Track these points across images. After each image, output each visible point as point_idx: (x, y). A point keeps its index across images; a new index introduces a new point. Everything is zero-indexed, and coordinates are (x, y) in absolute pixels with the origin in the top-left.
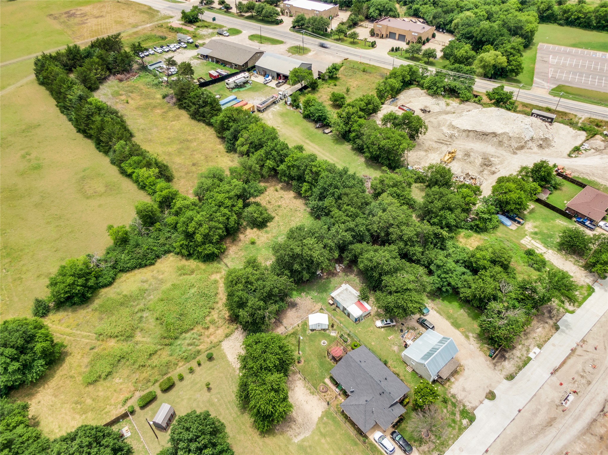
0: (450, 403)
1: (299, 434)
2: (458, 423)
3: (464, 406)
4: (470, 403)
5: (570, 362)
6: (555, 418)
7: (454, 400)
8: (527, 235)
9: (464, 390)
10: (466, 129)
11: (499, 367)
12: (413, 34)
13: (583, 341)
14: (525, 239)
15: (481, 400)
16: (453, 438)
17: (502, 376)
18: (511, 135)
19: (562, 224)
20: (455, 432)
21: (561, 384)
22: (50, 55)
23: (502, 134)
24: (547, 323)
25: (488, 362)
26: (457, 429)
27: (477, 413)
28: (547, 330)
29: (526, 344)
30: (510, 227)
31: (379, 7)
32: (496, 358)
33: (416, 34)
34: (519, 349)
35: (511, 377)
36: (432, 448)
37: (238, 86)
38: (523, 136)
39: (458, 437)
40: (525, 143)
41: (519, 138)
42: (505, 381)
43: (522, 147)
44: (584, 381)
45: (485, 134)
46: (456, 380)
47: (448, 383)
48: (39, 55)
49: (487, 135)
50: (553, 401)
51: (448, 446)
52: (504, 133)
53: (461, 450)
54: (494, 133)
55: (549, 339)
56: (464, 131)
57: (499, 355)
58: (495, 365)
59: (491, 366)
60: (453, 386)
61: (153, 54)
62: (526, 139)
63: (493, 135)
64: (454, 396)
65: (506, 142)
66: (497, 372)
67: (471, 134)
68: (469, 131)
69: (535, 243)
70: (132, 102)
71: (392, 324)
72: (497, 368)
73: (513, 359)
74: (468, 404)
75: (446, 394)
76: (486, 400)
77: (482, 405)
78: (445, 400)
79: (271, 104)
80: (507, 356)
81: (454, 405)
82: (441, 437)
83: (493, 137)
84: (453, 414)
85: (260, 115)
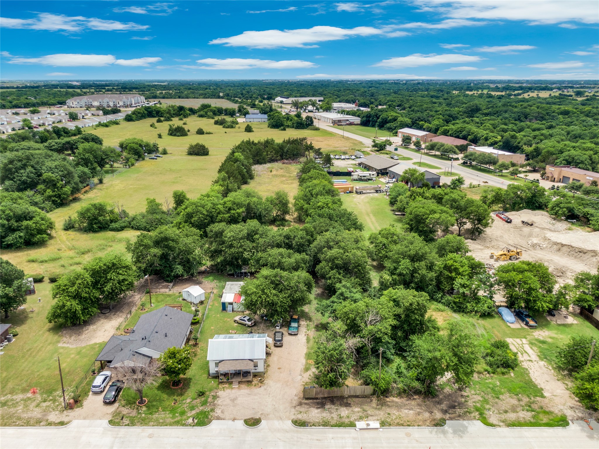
0: (203, 399)
1: (68, 343)
2: (185, 417)
3: (213, 410)
4: (222, 412)
7: (210, 400)
8: (526, 338)
9: (233, 400)
10: (558, 242)
11: (303, 409)
12: (588, 178)
15: (237, 417)
16: (160, 423)
17: (293, 417)
20: (169, 420)
24: (431, 412)
25: (296, 398)
26: (176, 420)
27: (215, 425)
28: (420, 417)
29: (369, 412)
30: (509, 324)
31: (567, 158)
32: (311, 401)
33: (591, 179)
34: (352, 411)
35: (300, 424)
36: (131, 415)
37: (361, 179)
39: (166, 425)
42: (290, 422)
45: (583, 252)
46: (239, 388)
47: (227, 386)
49: (585, 253)
51: (146, 424)
53: (150, 436)
54: (594, 251)
55: (409, 425)
56: (556, 244)
57: (318, 401)
58: (300, 404)
59: (295, 403)
60: (228, 391)
64: (215, 397)
66: (293, 410)
68: (563, 245)
69: (529, 348)
70: (274, 172)
71: (247, 322)
72: (298, 408)
73: (331, 413)
74: (218, 412)
75: (211, 390)
76: (242, 422)
77: (230, 422)
78: (202, 394)
79: (372, 191)
80: (327, 407)
81: (204, 403)
82: (151, 414)
83: (592, 256)
84: (192, 408)
85: (354, 195)
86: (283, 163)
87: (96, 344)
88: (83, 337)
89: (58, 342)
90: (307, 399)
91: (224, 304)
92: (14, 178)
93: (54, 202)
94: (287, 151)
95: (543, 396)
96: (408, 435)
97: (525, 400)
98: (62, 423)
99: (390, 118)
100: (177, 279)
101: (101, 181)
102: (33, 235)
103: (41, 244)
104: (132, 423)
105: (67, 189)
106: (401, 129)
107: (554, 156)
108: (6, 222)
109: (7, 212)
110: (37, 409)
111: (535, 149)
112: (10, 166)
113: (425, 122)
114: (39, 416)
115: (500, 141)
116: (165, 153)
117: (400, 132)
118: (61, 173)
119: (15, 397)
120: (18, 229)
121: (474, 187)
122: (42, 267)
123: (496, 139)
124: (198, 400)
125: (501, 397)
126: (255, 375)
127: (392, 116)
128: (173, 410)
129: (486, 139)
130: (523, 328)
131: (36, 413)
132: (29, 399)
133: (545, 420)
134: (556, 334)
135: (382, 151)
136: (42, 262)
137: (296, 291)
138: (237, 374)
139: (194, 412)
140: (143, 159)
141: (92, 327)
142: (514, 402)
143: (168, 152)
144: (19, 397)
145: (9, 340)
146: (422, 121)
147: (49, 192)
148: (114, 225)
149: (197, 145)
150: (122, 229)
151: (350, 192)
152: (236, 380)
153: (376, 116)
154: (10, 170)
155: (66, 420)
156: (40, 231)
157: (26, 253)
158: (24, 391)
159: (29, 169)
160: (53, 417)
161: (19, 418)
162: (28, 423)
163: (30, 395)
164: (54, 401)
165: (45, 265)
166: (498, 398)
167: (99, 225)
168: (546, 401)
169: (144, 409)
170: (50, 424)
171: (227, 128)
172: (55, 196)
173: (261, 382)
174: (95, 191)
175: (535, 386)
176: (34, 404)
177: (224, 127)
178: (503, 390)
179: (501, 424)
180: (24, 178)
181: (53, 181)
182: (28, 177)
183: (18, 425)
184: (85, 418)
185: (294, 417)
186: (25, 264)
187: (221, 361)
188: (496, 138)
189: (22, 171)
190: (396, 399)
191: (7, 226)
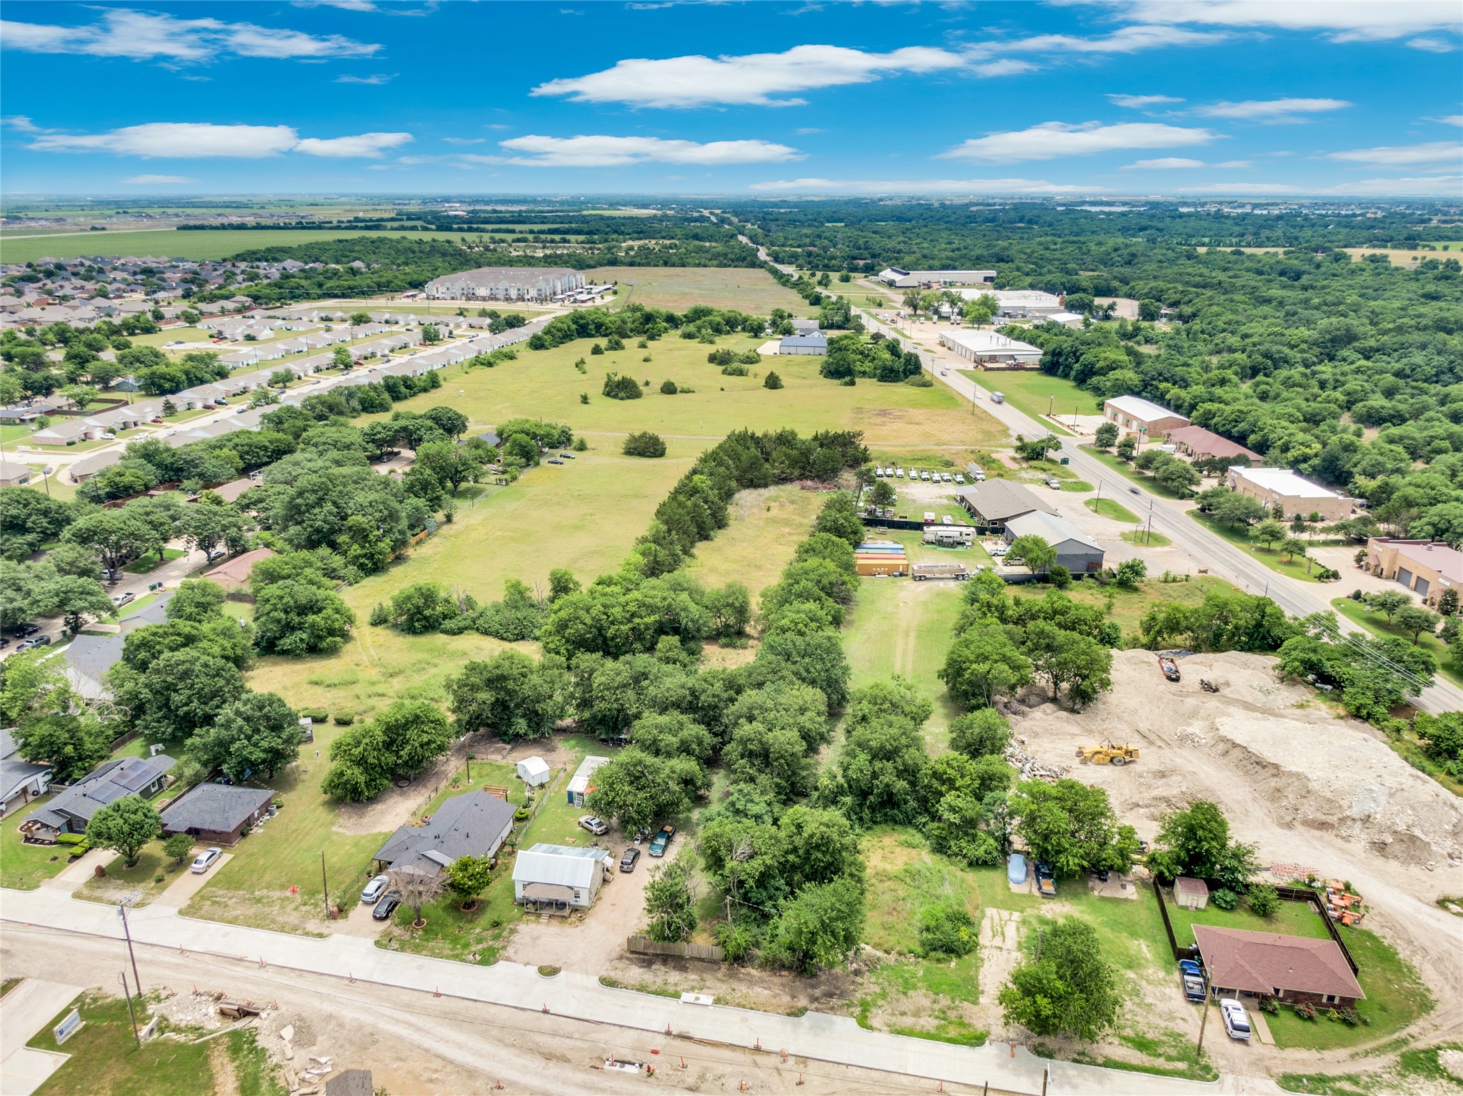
0: (496, 931)
1: (345, 827)
2: (466, 951)
3: (504, 948)
4: (515, 952)
5: (727, 1054)
6: (567, 1061)
7: (505, 934)
8: (1022, 912)
9: (535, 939)
10: (1229, 737)
11: (620, 965)
12: (1441, 580)
13: (803, 1060)
14: (1005, 914)
15: (532, 962)
16: (434, 953)
18: (1313, 785)
19: (1140, 950)
20: (447, 952)
21: (655, 1052)
22: (753, 434)
23: (1291, 774)
24: (793, 997)
25: (618, 949)
26: (455, 952)
27: (501, 966)
28: (774, 1001)
29: (708, 984)
30: (1011, 885)
32: (636, 956)
33: (1448, 584)
34: (686, 978)
35: (609, 983)
36: (402, 938)
37: (940, 543)
38: (1344, 803)
39: (442, 958)
40: (1342, 820)
41: (1330, 801)
42: (596, 980)
43: (1323, 826)
44: (691, 1081)
45: (1261, 764)
46: (547, 924)
47: (533, 918)
48: (739, 429)
49: (1263, 767)
50: (604, 1050)
51: (418, 952)
52: (1297, 775)
53: (420, 967)
54: (1276, 766)
55: (752, 1009)
56: (1224, 740)
57: (646, 957)
58: (621, 958)
59: (614, 955)
60: (532, 926)
61: (900, 477)
62: (1348, 813)
63: (1274, 771)
64: (513, 931)
65: (1291, 796)
66: (608, 964)
67: (1236, 753)
68: (1235, 745)
69: (1014, 928)
70: (775, 512)
71: (594, 828)
72: (616, 963)
73: (656, 976)
74: (510, 951)
75: (510, 921)
76: (536, 968)
77: (521, 966)
78: (496, 924)
79: (948, 576)
80: (654, 967)
81: (496, 938)
82: (427, 940)
83: (1273, 775)
84: (480, 941)
85: (907, 582)
86: (803, 488)
87: (380, 834)
88: (366, 820)
89: (333, 824)
90: (632, 952)
91: (570, 794)
92: (303, 521)
93: (362, 567)
94: (815, 463)
95: (975, 1002)
96: (744, 1020)
97: (945, 1001)
98: (320, 936)
99: (1101, 364)
100: (517, 740)
101: (449, 519)
102: (320, 638)
103: (332, 651)
104: (402, 949)
105: (385, 545)
106: (1113, 397)
107: (1414, 511)
108: (283, 616)
109: (285, 601)
110: (295, 913)
111: (1379, 487)
112: (299, 501)
113: (1174, 384)
114: (296, 922)
115: (1316, 455)
116: (582, 447)
117: (1111, 406)
118: (377, 515)
119: (271, 894)
120: (300, 627)
121: (1174, 580)
122: (328, 695)
123: (1308, 451)
124: (490, 932)
125: (911, 993)
126: (575, 910)
127: (1106, 359)
128: (455, 940)
129: (1286, 449)
130: (1030, 895)
131: (293, 918)
132: (287, 898)
133: (953, 1032)
134: (1082, 912)
135: (1033, 463)
136: (329, 686)
137: (663, 791)
138: (550, 904)
139: (480, 946)
140: (537, 464)
141: (379, 807)
142: (926, 1003)
143: (588, 446)
144: (276, 894)
145: (271, 814)
146: (1166, 380)
147: (356, 549)
148: (448, 624)
149: (644, 435)
150: (460, 631)
151: (901, 575)
152: (546, 913)
153: (1074, 353)
154: (298, 507)
155: (325, 932)
156: (331, 632)
157: (308, 665)
158: (282, 887)
159: (329, 506)
160: (312, 926)
161: (274, 921)
162: (282, 929)
163: (288, 894)
164: (316, 905)
165: (334, 691)
166: (905, 994)
167: (423, 623)
168: (976, 1008)
169: (420, 933)
170: (307, 934)
171: (730, 374)
172: (365, 556)
173: (581, 920)
174: (435, 540)
175: (976, 986)
176: (293, 906)
177: (724, 372)
178: (920, 984)
179: (885, 1028)
180: (318, 523)
181: (364, 530)
182: (325, 521)
183: (272, 929)
184: (347, 934)
185: (604, 973)
186: (306, 686)
187: (530, 883)
188: (1309, 446)
189: (317, 511)
190: (754, 972)
191: (283, 622)
